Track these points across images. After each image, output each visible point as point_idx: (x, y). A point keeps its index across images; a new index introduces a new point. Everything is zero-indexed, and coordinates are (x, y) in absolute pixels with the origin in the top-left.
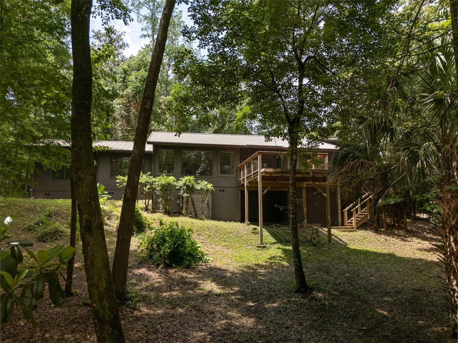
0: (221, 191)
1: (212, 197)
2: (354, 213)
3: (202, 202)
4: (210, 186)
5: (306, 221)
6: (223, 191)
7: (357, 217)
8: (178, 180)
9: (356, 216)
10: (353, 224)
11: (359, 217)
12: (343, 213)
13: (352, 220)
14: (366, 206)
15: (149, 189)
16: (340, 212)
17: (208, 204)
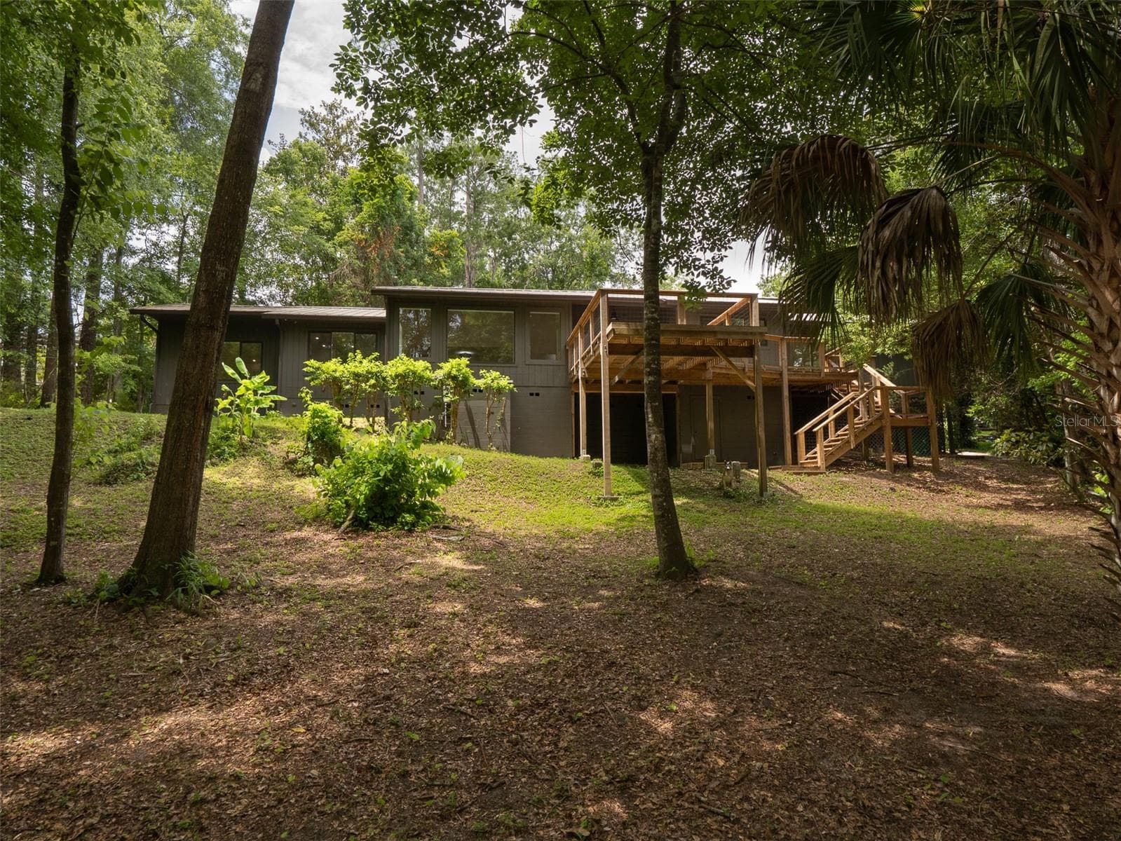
0: (532, 394)
1: (512, 407)
2: (820, 436)
3: (489, 414)
4: (505, 382)
5: (712, 452)
6: (537, 395)
7: (826, 447)
8: (435, 367)
9: (825, 443)
10: (819, 460)
11: (830, 446)
12: (794, 439)
13: (816, 453)
14: (846, 424)
15: (373, 386)
16: (788, 435)
17: (503, 421)
